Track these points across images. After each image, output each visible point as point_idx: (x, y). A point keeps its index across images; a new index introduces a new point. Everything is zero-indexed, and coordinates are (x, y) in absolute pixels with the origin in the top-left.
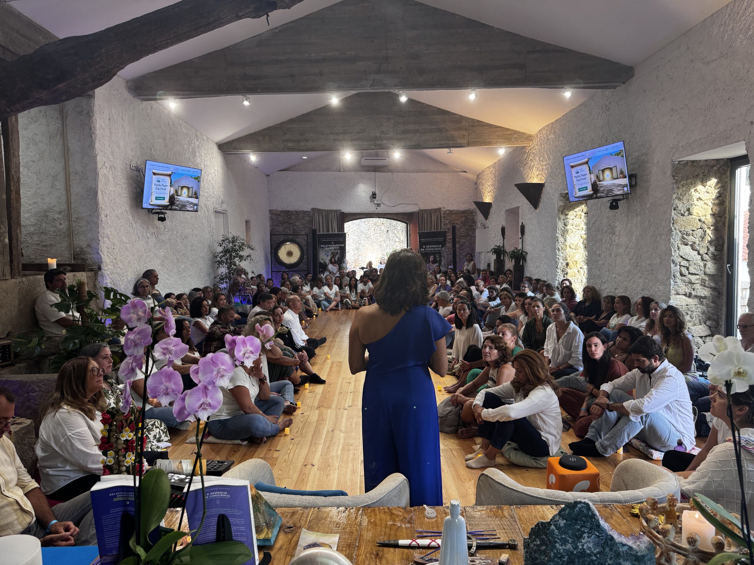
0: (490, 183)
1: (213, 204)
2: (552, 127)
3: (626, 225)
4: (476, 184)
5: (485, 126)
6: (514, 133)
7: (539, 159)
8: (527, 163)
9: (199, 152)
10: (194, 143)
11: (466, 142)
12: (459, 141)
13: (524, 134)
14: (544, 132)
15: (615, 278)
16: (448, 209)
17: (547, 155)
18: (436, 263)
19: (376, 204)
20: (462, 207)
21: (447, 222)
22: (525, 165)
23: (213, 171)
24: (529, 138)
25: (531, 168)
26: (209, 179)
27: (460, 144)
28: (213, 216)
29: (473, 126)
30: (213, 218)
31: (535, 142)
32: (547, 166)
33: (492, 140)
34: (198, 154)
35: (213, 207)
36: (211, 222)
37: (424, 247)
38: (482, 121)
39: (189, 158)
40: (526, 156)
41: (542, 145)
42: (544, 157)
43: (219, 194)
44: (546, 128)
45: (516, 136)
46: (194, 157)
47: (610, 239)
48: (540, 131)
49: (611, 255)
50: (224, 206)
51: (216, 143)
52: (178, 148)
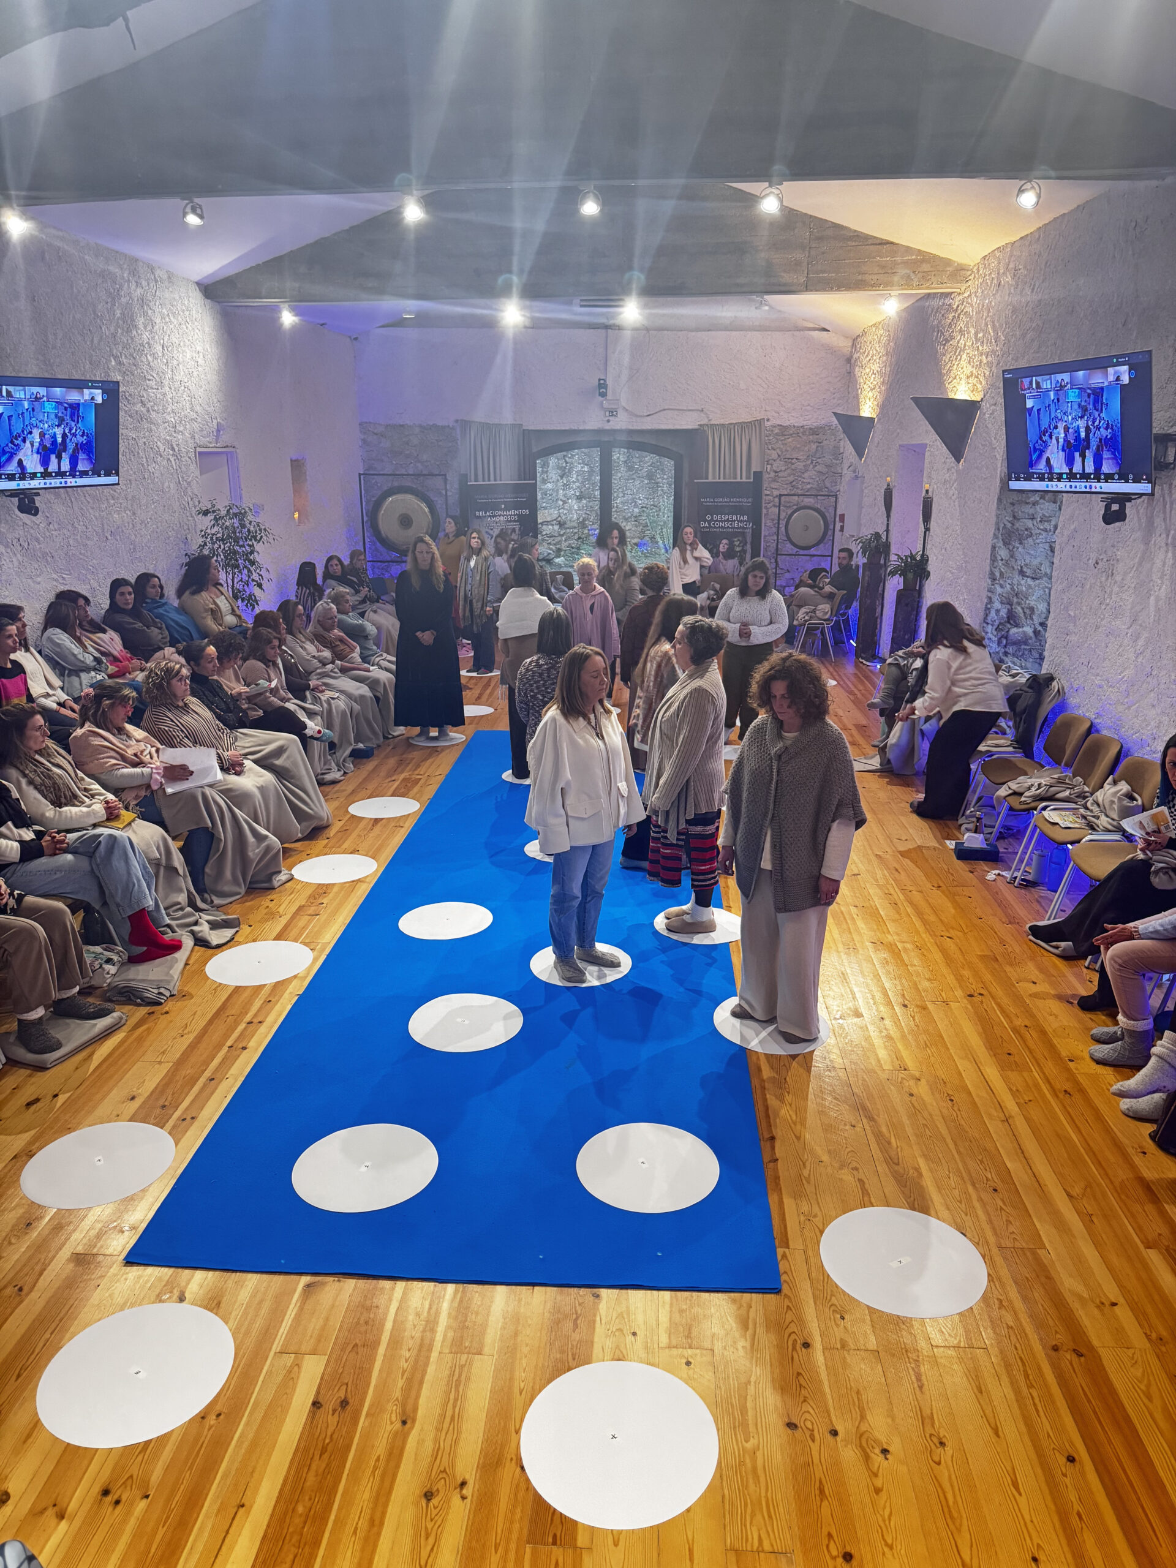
0: (875, 367)
1: (193, 437)
2: (1011, 256)
3: (1140, 564)
4: (849, 360)
5: (851, 238)
6: (923, 261)
7: (976, 334)
8: (952, 338)
9: (145, 314)
10: (130, 294)
11: (802, 280)
12: (787, 278)
13: (948, 262)
14: (994, 264)
15: (1100, 687)
16: (779, 422)
17: (994, 326)
18: (733, 558)
19: (605, 410)
20: (811, 420)
21: (774, 455)
22: (947, 341)
23: (188, 355)
24: (959, 272)
25: (958, 351)
26: (178, 378)
27: (785, 285)
28: (193, 467)
29: (820, 239)
30: (194, 470)
31: (974, 284)
32: (990, 358)
33: (867, 277)
34: (140, 321)
35: (192, 445)
36: (189, 483)
37: (708, 517)
38: (845, 224)
39: (114, 336)
40: (951, 316)
41: (985, 298)
42: (986, 332)
43: (211, 409)
44: (997, 254)
45: (926, 267)
46: (129, 331)
47: (1103, 588)
48: (984, 258)
49: (1098, 627)
50: (226, 438)
51: (198, 284)
52: (78, 316)
